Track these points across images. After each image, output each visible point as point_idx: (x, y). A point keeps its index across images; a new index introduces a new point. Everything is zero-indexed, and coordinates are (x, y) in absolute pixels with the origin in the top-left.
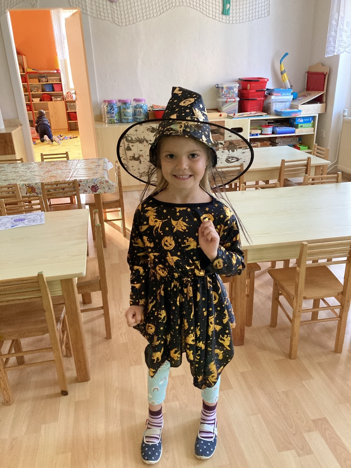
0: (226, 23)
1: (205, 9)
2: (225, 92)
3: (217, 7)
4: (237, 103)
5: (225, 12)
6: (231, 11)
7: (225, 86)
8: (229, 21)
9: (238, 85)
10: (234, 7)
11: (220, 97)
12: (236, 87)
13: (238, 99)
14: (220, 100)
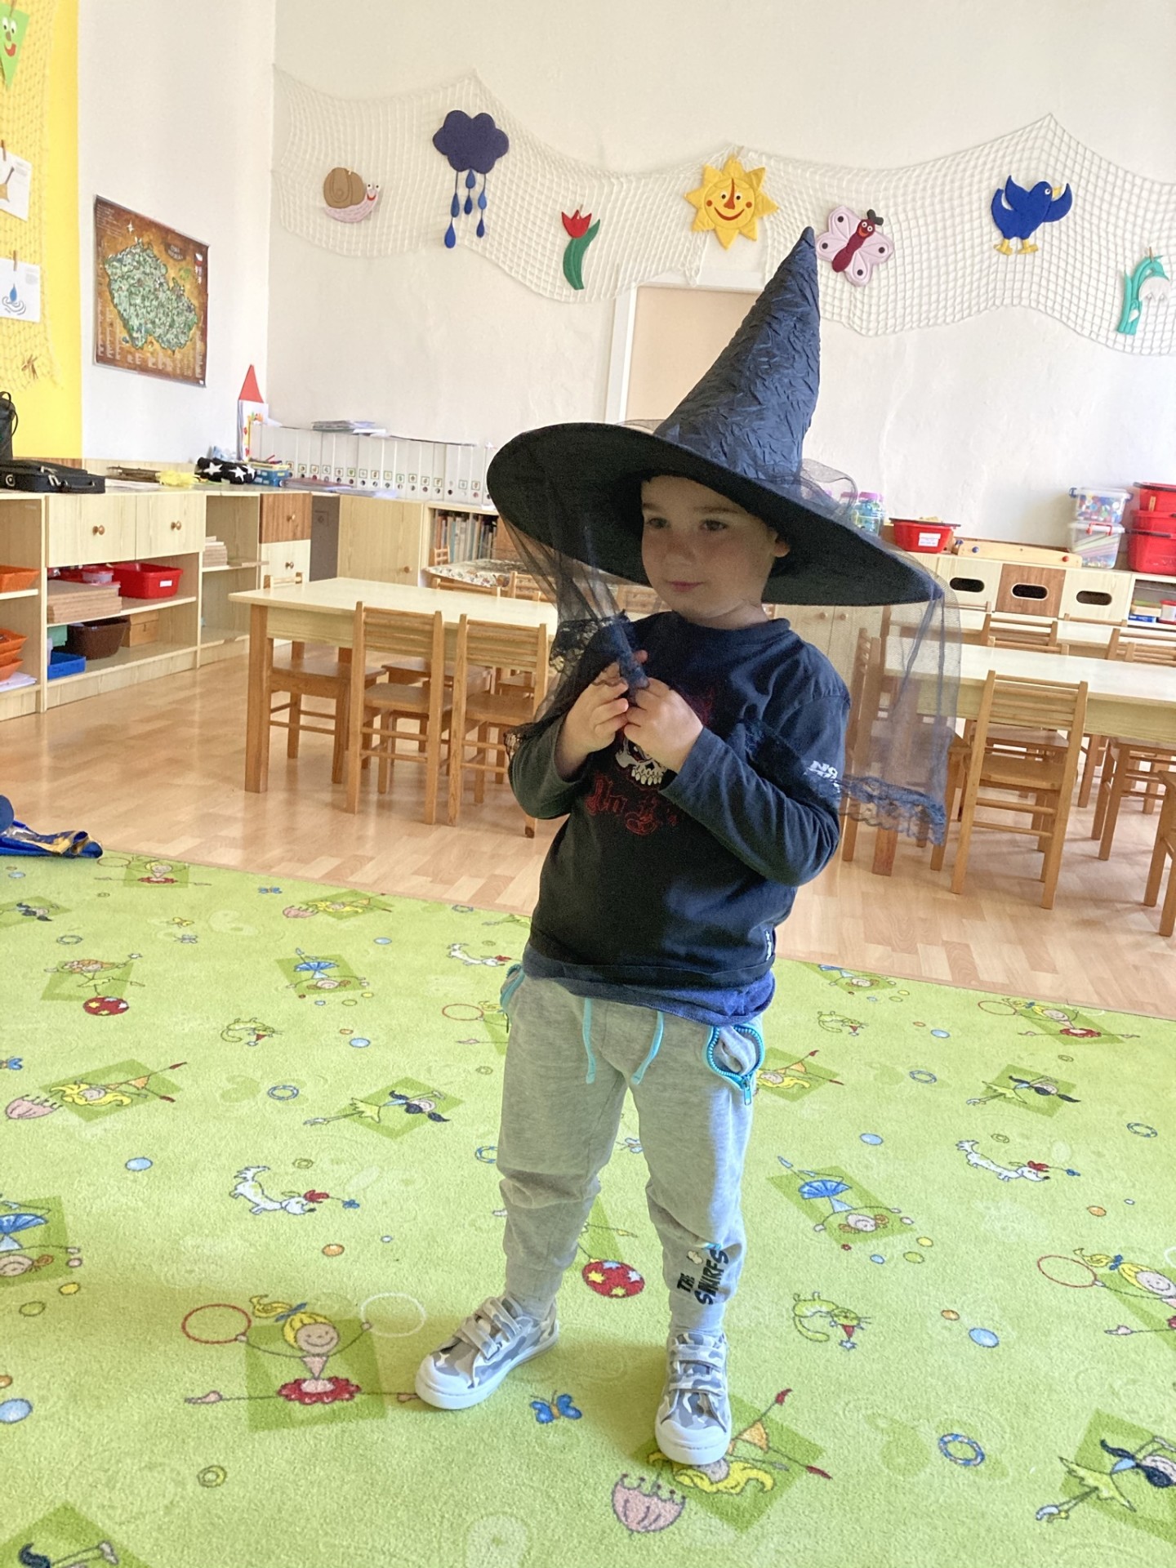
0: (1124, 351)
1: (1073, 317)
2: (1088, 507)
3: (1106, 316)
4: (1117, 540)
5: (1124, 326)
6: (1140, 327)
7: (1089, 494)
8: (1133, 348)
9: (1126, 496)
10: (1151, 319)
11: (1074, 519)
12: (1118, 500)
13: (1121, 530)
14: (1075, 525)
